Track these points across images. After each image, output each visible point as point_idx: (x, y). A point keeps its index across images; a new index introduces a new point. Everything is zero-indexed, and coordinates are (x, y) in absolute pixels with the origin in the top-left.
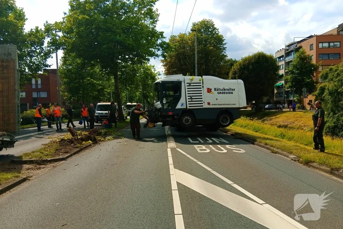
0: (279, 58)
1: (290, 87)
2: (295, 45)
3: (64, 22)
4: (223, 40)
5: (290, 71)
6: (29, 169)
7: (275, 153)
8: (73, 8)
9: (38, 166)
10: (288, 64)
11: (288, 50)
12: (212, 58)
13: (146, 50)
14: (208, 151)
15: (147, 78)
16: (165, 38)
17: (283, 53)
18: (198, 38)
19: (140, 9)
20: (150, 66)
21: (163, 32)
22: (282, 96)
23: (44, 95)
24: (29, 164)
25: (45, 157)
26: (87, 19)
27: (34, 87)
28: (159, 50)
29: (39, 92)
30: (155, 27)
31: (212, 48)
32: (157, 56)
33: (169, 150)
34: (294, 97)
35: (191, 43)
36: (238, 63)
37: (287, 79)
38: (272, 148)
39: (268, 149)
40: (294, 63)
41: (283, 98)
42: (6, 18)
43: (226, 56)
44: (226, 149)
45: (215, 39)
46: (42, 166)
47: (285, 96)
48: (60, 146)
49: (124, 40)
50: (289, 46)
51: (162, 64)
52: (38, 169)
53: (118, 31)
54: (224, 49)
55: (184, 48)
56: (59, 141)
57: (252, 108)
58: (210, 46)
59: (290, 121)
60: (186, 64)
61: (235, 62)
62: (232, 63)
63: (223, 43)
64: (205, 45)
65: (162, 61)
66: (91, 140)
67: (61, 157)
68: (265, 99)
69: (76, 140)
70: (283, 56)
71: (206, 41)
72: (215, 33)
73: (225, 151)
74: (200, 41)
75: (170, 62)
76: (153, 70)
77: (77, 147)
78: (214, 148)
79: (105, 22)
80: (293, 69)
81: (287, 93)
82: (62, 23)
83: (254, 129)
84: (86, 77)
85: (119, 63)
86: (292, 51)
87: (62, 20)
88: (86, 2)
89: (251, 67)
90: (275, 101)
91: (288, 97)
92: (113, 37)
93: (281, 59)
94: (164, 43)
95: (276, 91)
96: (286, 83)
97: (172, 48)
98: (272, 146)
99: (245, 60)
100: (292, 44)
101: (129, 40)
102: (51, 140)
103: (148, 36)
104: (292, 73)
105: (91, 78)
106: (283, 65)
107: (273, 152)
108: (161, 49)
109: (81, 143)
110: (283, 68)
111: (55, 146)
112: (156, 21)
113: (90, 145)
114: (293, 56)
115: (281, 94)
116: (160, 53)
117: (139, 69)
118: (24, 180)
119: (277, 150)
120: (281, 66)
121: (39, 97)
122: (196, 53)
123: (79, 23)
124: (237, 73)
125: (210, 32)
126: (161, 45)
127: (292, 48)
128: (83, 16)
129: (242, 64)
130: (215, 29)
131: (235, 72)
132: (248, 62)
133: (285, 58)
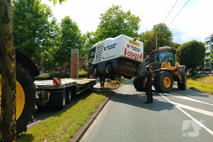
4: (171, 34)
10: (212, 46)
11: (212, 37)
22: (209, 66)
31: (165, 39)
37: (212, 56)
43: (173, 43)
45: (167, 33)
47: (211, 66)
54: (172, 39)
61: (179, 45)
62: (177, 46)
68: (198, 68)
70: (209, 41)
71: (161, 35)
72: (167, 30)
89: (188, 49)
90: (205, 69)
93: (208, 43)
95: (205, 63)
96: (211, 58)
99: (185, 45)
106: (209, 47)
125: (164, 30)
129: (183, 47)
130: (167, 28)
131: (179, 51)
132: (186, 46)
133: (211, 42)
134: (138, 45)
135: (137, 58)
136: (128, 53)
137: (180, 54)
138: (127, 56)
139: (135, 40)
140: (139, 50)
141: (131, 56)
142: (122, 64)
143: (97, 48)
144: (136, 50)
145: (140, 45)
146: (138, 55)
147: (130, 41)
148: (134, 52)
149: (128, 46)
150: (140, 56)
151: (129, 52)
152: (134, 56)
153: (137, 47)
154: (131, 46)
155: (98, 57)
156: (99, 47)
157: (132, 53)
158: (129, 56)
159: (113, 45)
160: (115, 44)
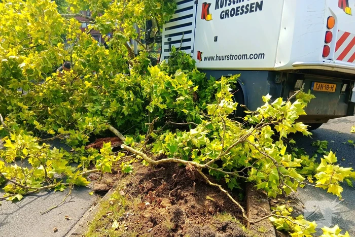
136: (338, 45)
138: (334, 59)
151: (346, 35)
158: (341, 57)
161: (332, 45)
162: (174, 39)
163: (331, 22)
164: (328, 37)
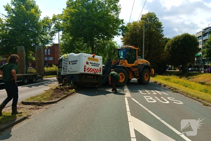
0: (199, 37)
1: (206, 57)
2: (210, 29)
3: (63, 14)
4: (161, 26)
5: (206, 46)
6: (31, 109)
7: (207, 106)
8: (68, 5)
9: (38, 107)
10: (204, 41)
11: (204, 32)
12: (154, 37)
13: (112, 31)
14: (155, 101)
15: (111, 49)
16: (124, 23)
17: (201, 34)
18: (145, 24)
19: (109, 6)
20: (114, 42)
21: (123, 20)
22: (200, 63)
23: (51, 59)
24: (32, 105)
25: (43, 100)
26: (77, 12)
27: (46, 54)
28: (120, 31)
29: (49, 57)
30: (118, 16)
31: (154, 30)
32: (119, 34)
33: (126, 99)
34: (208, 63)
35: (140, 27)
36: (171, 40)
37: (204, 51)
38: (204, 101)
39: (200, 101)
40: (209, 41)
41: (200, 64)
42: (30, 11)
43: (163, 36)
44: (168, 100)
45: (156, 24)
46: (40, 107)
47: (203, 62)
48: (54, 92)
49: (99, 24)
50: (205, 29)
51: (121, 40)
52: (37, 109)
53: (95, 19)
54: (162, 31)
55: (136, 30)
56: (55, 89)
57: (180, 70)
58: (153, 29)
59: (207, 79)
60: (136, 41)
61: (169, 39)
62: (167, 40)
63: (162, 27)
64: (150, 29)
65: (122, 39)
66: (74, 89)
67: (53, 101)
68: (188, 64)
69: (65, 88)
70: (201, 36)
71: (150, 26)
72: (156, 21)
73: (168, 102)
74: (146, 26)
75: (127, 39)
76: (115, 44)
77: (65, 94)
78: (159, 99)
79: (88, 14)
80: (208, 45)
81: (204, 60)
82: (62, 15)
83: (184, 85)
84: (75, 48)
85: (95, 39)
86: (207, 33)
87: (62, 13)
88: (76, 2)
89: (180, 43)
90: (195, 66)
91: (204, 63)
92: (92, 22)
93: (200, 38)
94: (123, 26)
95: (196, 59)
96: (203, 54)
97: (128, 29)
98: (203, 100)
99: (176, 38)
100: (207, 28)
101: (102, 24)
102: (50, 87)
103: (114, 22)
104: (208, 47)
105: (79, 49)
106: (201, 42)
107: (204, 105)
108: (121, 31)
109: (68, 91)
110: (201, 44)
111: (51, 92)
112: (119, 13)
113: (74, 92)
114: (208, 36)
115: (199, 61)
116: (120, 33)
117: (107, 44)
118: (25, 118)
119: (208, 103)
120: (200, 43)
121: (48, 60)
122: (144, 33)
123: (72, 15)
124: (170, 47)
125: (153, 20)
126: (122, 28)
127: (207, 31)
128: (74, 10)
129: (174, 41)
130: (156, 18)
131: (169, 46)
132: (178, 39)
133: (202, 37)
134: (97, 60)
135: (96, 72)
136: (87, 70)
137: (170, 48)
138: (86, 72)
139: (93, 57)
140: (98, 65)
141: (91, 72)
142: (83, 78)
143: (63, 60)
144: (95, 66)
145: (99, 60)
146: (97, 69)
147: (89, 58)
148: (93, 67)
149: (87, 63)
150: (99, 70)
151: (89, 68)
152: (93, 71)
153: (96, 63)
154: (90, 63)
155: (64, 69)
156: (65, 60)
157: (91, 69)
158: (88, 72)
159: (75, 61)
160: (77, 61)
161: (86, 70)
162: (64, 68)
163: (85, 66)
164: (85, 69)
